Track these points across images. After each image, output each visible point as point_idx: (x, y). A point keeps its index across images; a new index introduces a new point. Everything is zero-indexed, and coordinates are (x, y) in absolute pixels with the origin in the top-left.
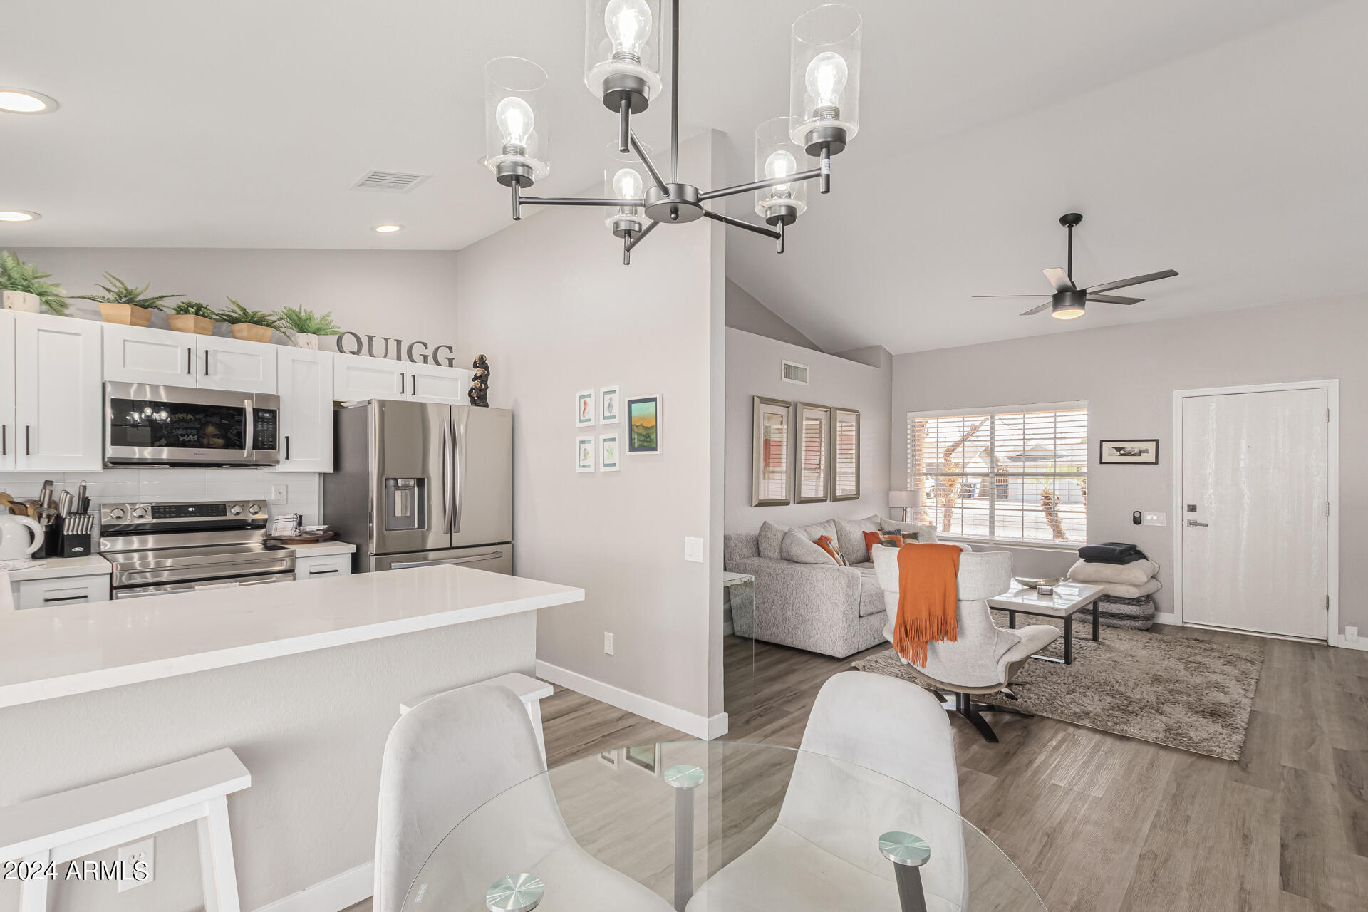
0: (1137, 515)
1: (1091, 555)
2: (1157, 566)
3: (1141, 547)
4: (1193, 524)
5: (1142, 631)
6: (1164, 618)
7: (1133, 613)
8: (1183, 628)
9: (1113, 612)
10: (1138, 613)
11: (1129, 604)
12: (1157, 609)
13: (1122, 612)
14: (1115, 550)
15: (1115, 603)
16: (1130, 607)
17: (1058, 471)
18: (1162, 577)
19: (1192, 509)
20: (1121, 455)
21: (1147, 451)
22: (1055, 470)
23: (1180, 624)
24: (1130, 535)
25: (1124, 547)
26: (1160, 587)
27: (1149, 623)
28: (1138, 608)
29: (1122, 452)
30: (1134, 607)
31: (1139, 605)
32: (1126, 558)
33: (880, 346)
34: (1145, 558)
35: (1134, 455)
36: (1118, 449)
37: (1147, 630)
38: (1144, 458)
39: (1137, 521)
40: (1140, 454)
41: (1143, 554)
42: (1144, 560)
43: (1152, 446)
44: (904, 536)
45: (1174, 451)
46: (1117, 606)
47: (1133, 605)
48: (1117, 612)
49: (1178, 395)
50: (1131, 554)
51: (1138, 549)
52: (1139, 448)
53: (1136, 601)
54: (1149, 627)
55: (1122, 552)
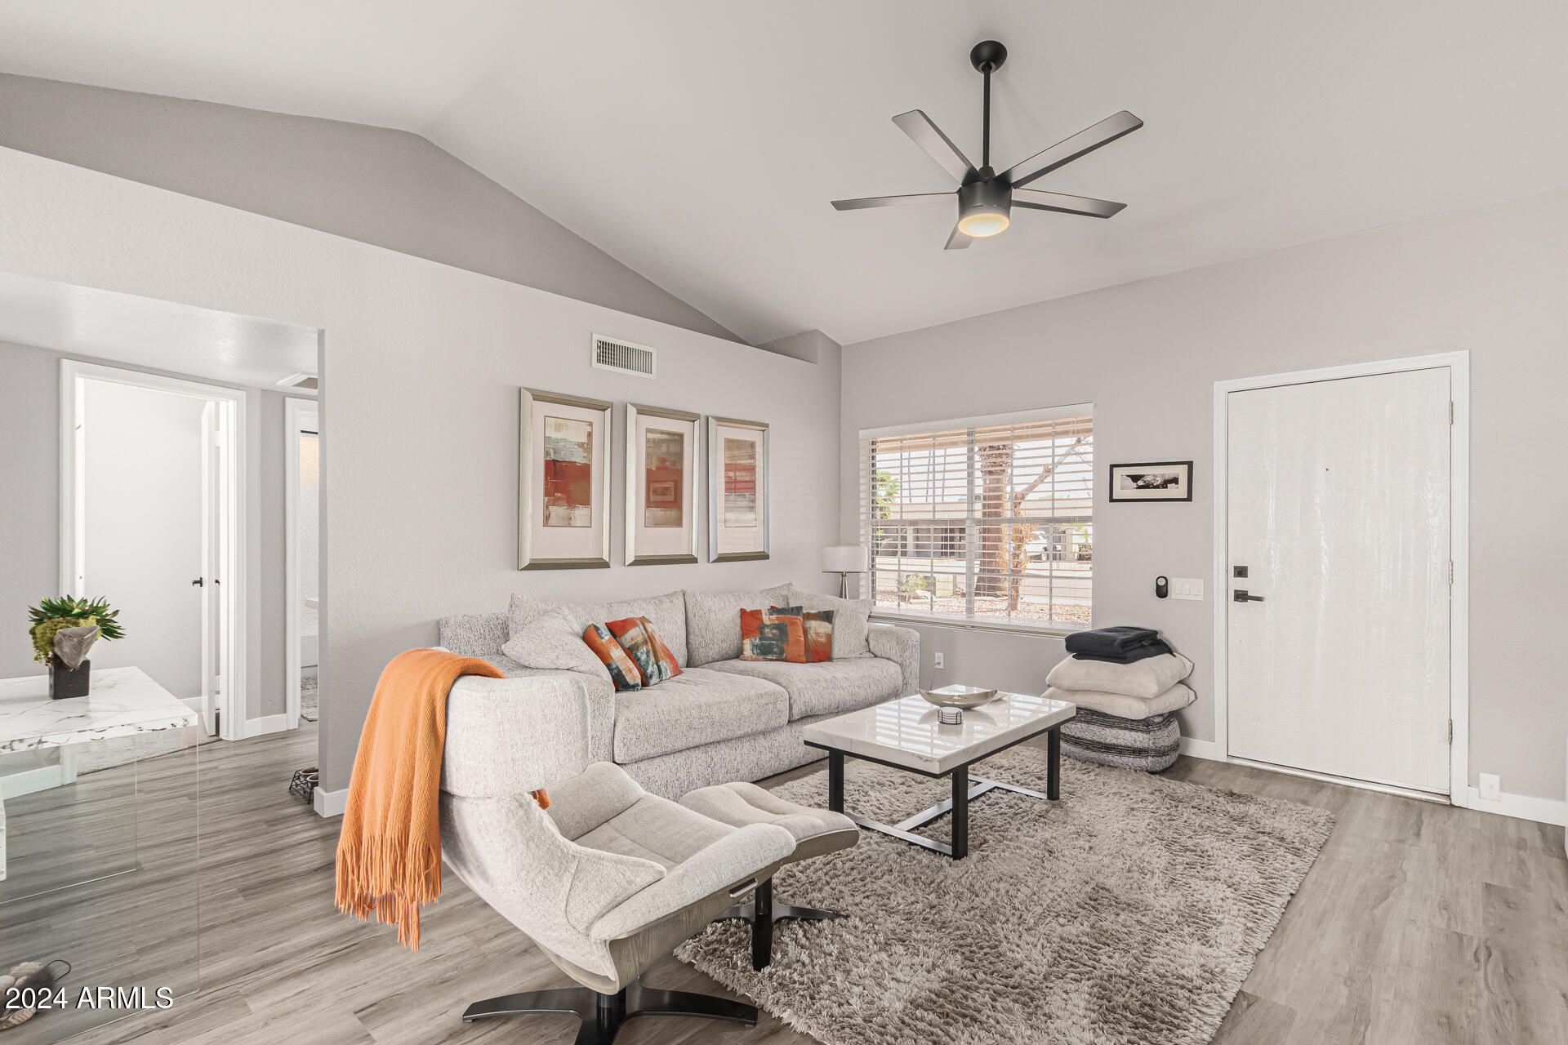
0: (1162, 582)
1: (1083, 646)
2: (1189, 665)
3: (1168, 635)
4: (1241, 596)
5: (1153, 773)
6: (1199, 748)
7: (1138, 745)
8: (1227, 766)
9: (1108, 741)
10: (1146, 745)
11: (1132, 730)
12: (1185, 731)
13: (1121, 742)
14: (1115, 640)
15: (1111, 726)
16: (1133, 733)
17: (1058, 514)
18: (1195, 682)
19: (1241, 572)
20: (1140, 487)
21: (1175, 481)
22: (1053, 513)
23: (1224, 759)
24: (1147, 615)
25: (1133, 634)
26: (1192, 698)
27: (1171, 758)
28: (1145, 736)
29: (1140, 483)
30: (1140, 734)
31: (1148, 732)
32: (1130, 654)
33: (816, 330)
34: (1170, 652)
35: (1157, 487)
36: (1135, 478)
37: (1163, 772)
38: (1172, 491)
39: (1162, 592)
40: (1165, 484)
41: (1165, 644)
42: (1168, 655)
43: (1181, 472)
44: (808, 617)
45: (1214, 481)
46: (1114, 731)
47: (1137, 731)
48: (1114, 741)
49: (1220, 388)
50: (1143, 646)
51: (1158, 637)
52: (1163, 475)
53: (1145, 725)
54: (1165, 765)
55: (1126, 644)
